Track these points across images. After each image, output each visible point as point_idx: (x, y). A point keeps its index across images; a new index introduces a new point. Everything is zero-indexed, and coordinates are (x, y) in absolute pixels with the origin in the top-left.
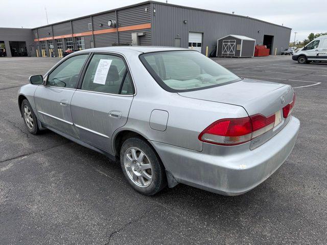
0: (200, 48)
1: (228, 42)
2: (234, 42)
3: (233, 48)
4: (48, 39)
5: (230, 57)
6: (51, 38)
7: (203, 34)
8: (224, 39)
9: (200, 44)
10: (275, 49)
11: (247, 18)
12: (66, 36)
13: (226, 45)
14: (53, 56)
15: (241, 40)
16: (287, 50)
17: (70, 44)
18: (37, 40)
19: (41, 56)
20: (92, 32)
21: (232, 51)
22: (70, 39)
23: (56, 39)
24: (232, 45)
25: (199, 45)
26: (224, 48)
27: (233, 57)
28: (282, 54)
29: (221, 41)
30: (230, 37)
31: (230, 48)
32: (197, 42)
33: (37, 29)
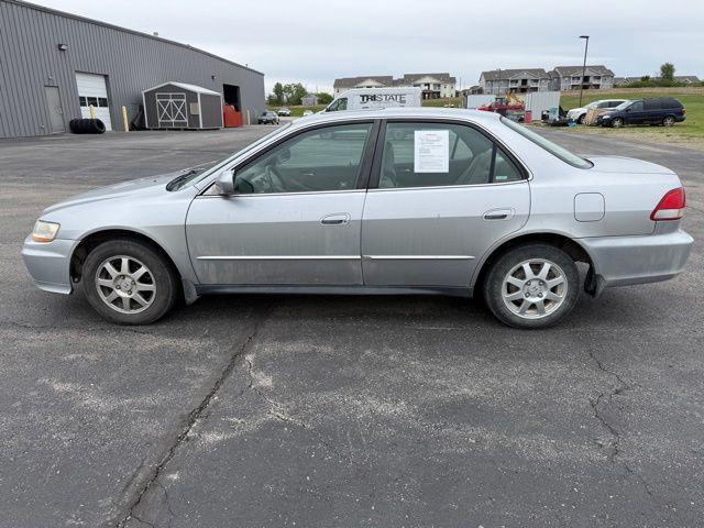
0: (107, 109)
1: (168, 97)
2: (182, 97)
3: (183, 110)
5: (179, 129)
7: (106, 77)
8: (157, 90)
9: (104, 100)
10: (247, 113)
11: (188, 47)
13: (165, 104)
15: (196, 94)
16: (265, 114)
21: (180, 117)
24: (179, 104)
25: (103, 103)
26: (161, 111)
27: (185, 130)
28: (260, 122)
29: (150, 95)
30: (170, 85)
31: (175, 111)
32: (97, 96)
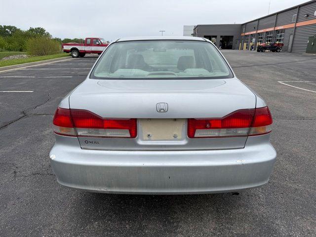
4: (252, 33)
6: (255, 32)
12: (268, 30)
14: (251, 50)
17: (270, 37)
18: (243, 34)
19: (243, 49)
20: (294, 24)
22: (271, 32)
23: (258, 33)
33: (246, 24)
